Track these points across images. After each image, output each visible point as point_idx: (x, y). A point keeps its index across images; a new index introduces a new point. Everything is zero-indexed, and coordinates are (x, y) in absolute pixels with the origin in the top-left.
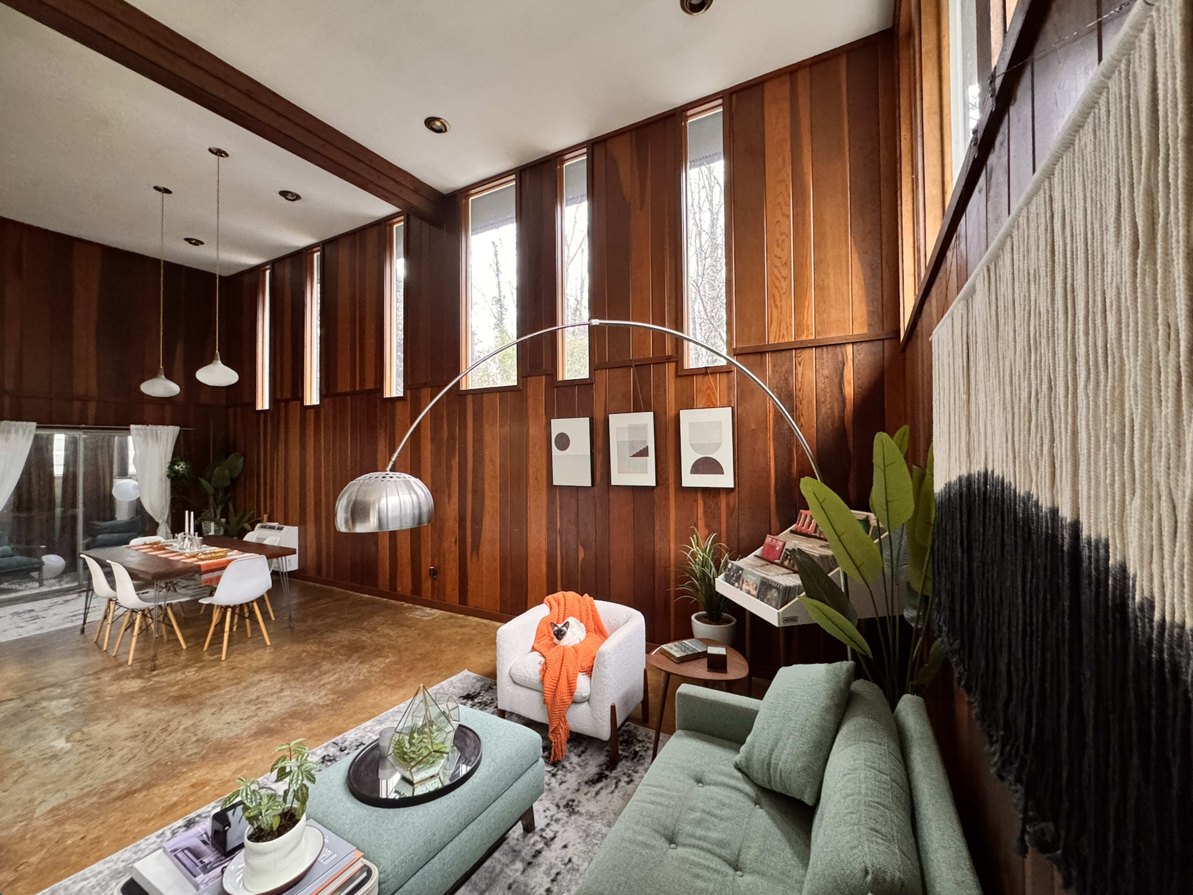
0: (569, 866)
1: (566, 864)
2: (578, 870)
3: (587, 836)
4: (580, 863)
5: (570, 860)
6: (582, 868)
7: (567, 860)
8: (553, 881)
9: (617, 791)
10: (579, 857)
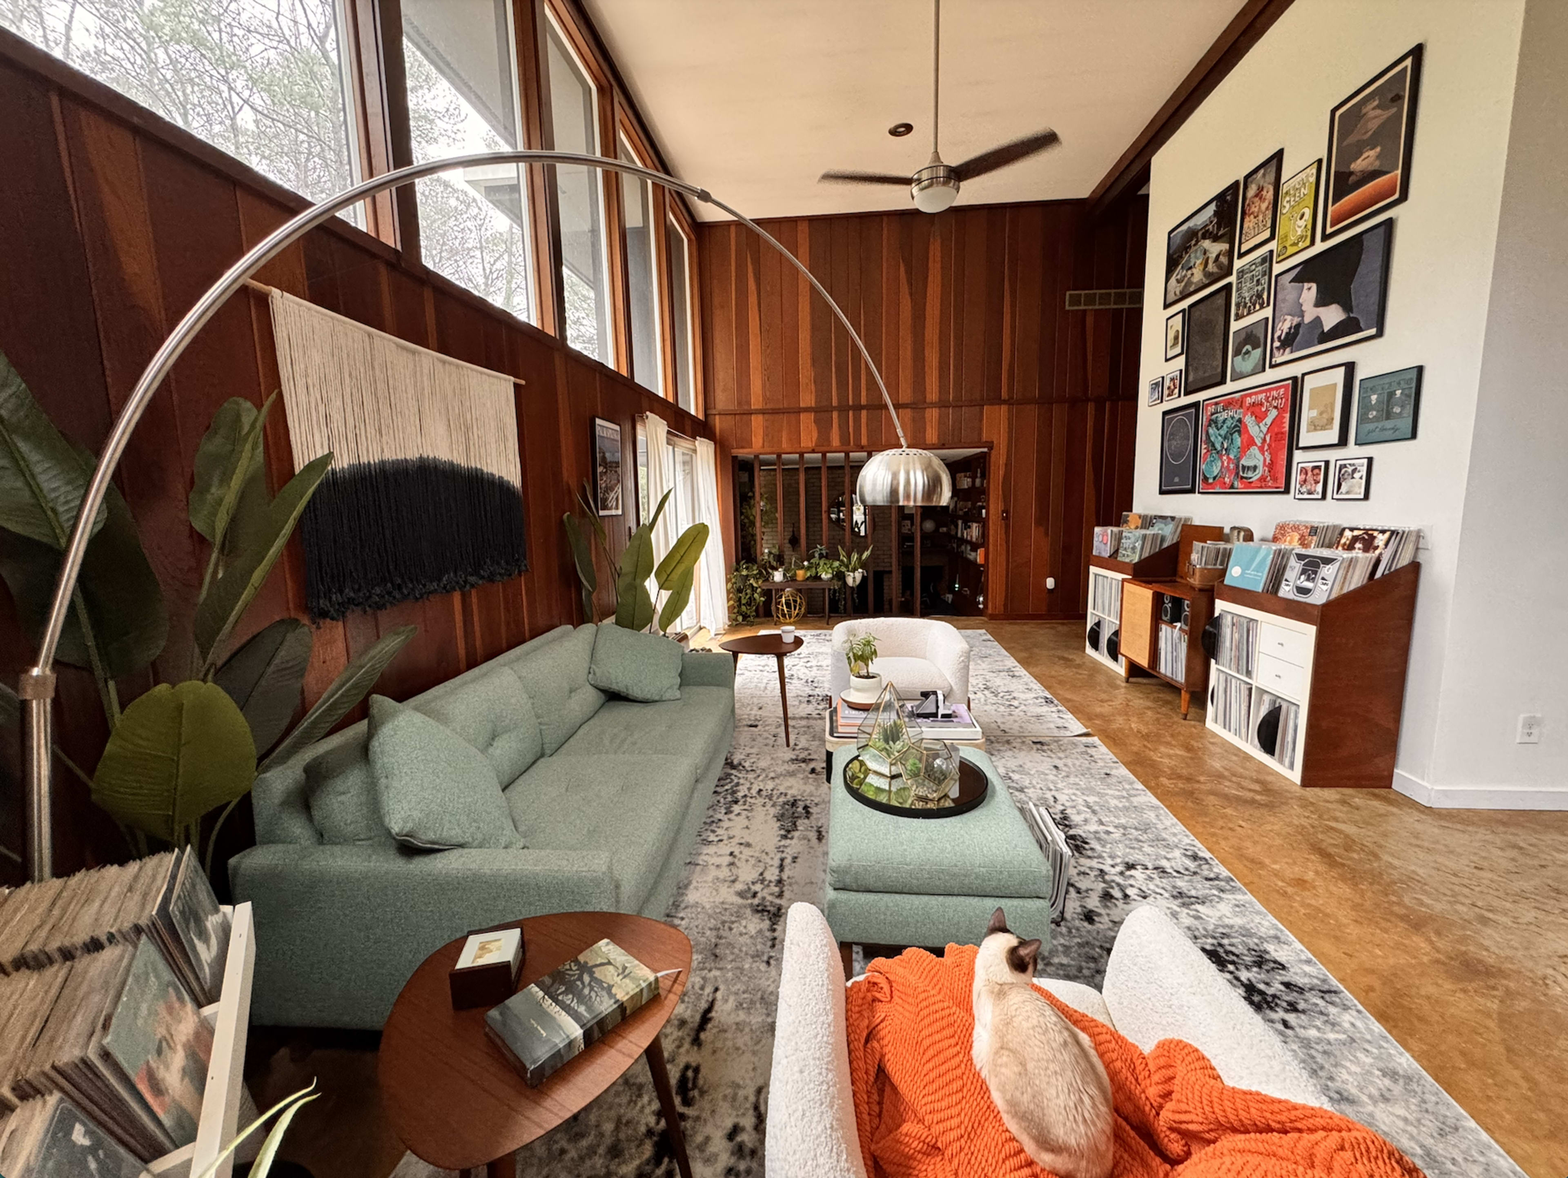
0: (765, 958)
1: (770, 957)
2: (753, 957)
3: (762, 998)
4: (754, 965)
5: (768, 963)
6: (750, 960)
7: (772, 962)
8: (775, 939)
9: (752, 1098)
10: (759, 970)
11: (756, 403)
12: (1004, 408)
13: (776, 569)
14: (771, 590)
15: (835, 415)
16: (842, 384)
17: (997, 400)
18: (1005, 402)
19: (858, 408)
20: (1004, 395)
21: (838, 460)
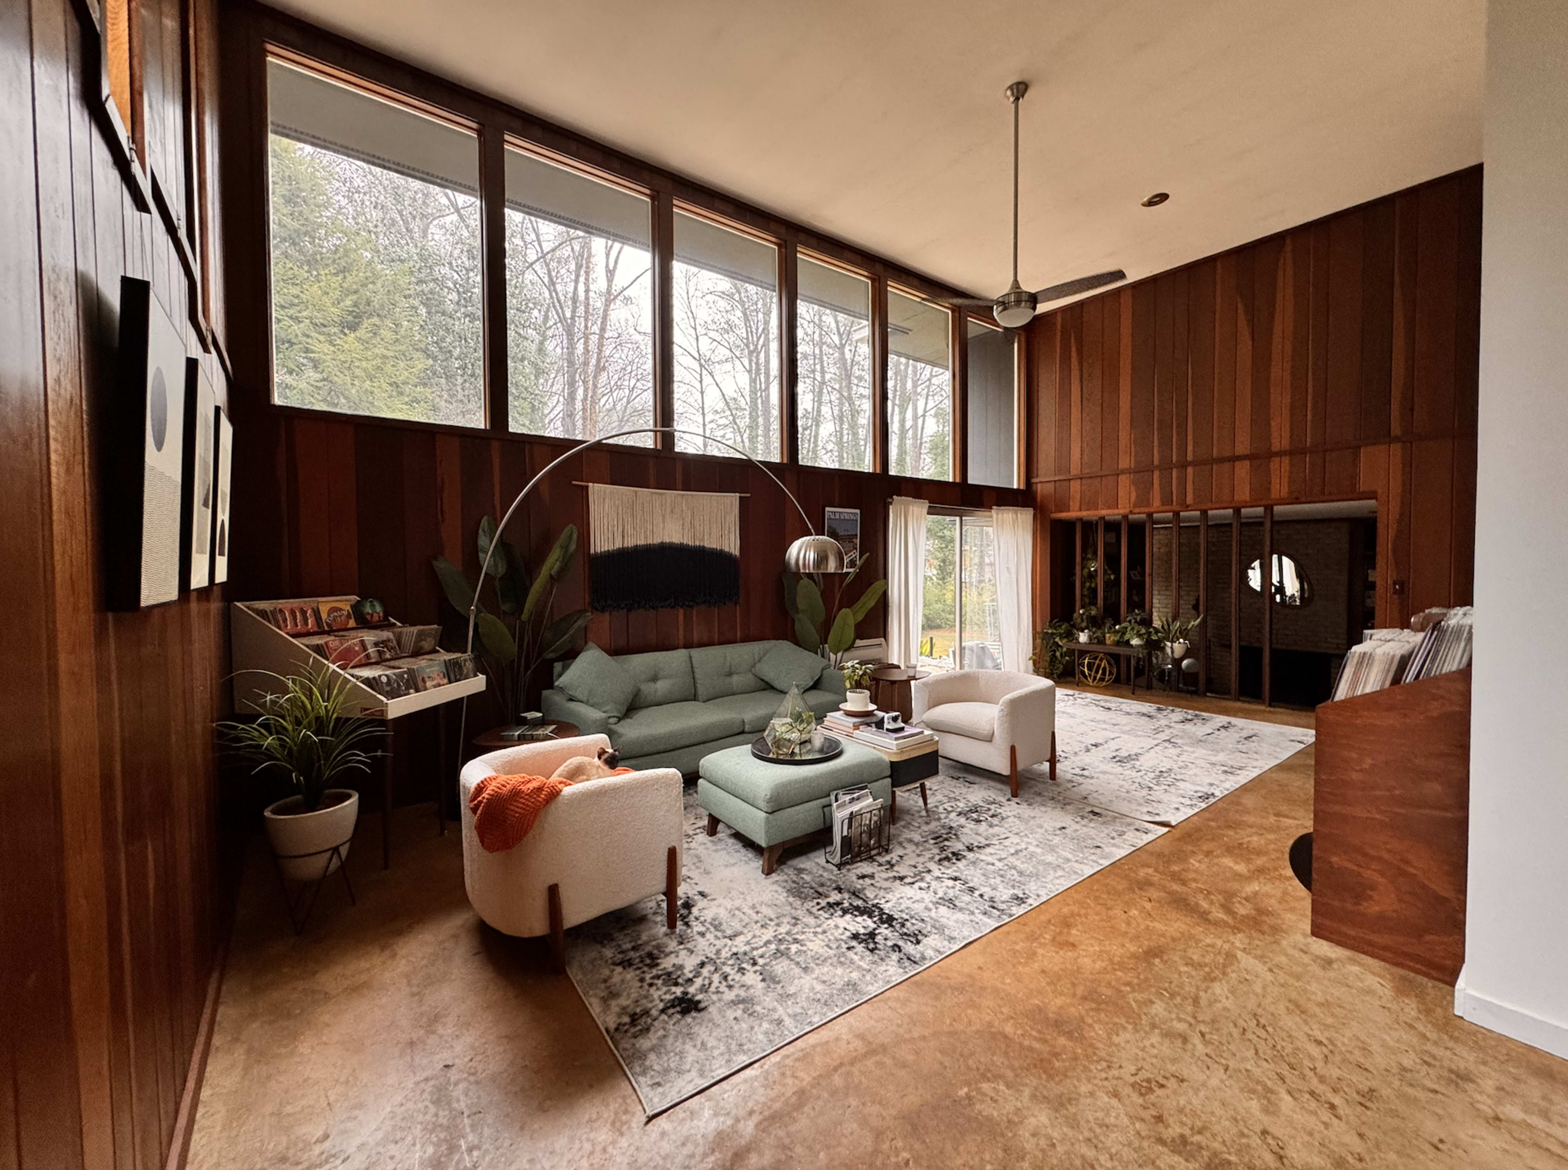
11: (1075, 470)
12: (1396, 449)
13: (1083, 631)
14: (1074, 650)
15: (1156, 474)
16: (1166, 443)
17: (1384, 436)
18: (1397, 439)
19: (1183, 465)
20: (1396, 429)
21: (1225, 517)
